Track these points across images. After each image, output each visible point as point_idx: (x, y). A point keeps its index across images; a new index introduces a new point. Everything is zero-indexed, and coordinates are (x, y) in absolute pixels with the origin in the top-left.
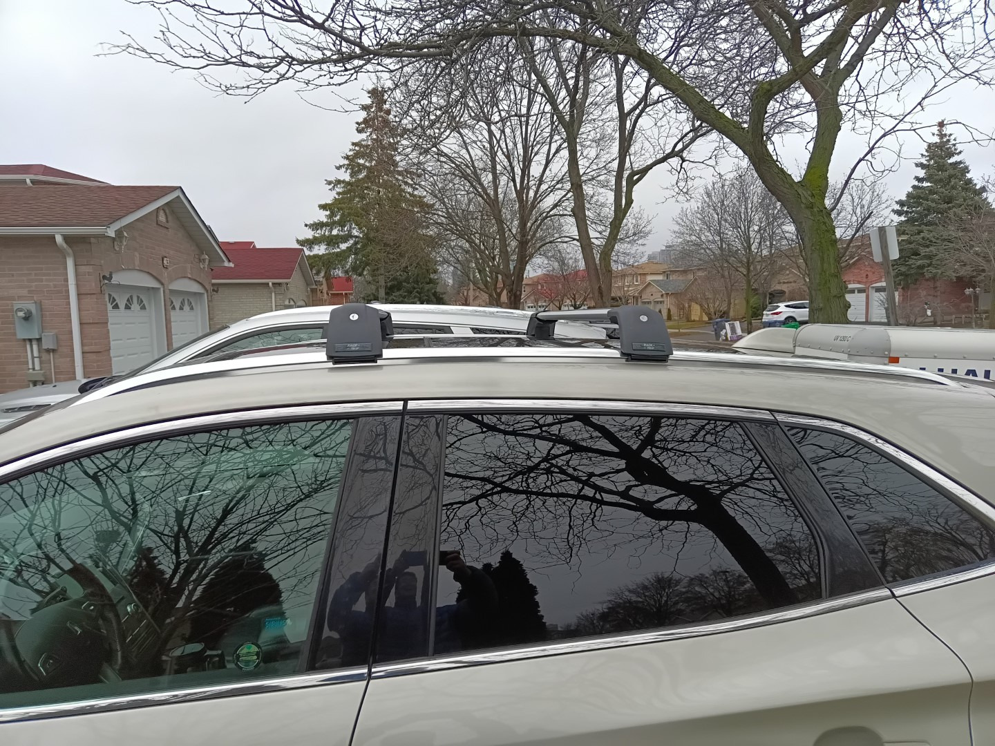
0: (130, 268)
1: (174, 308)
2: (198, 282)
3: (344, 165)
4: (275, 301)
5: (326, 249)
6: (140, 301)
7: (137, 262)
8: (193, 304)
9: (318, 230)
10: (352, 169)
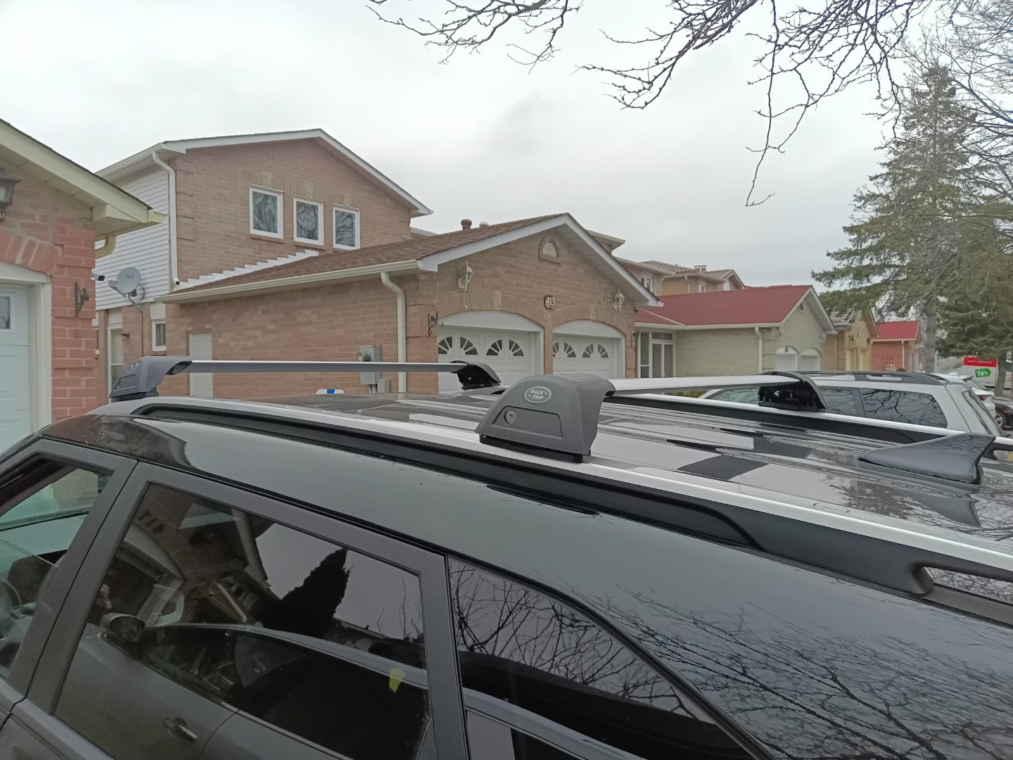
0: (484, 308)
1: (573, 355)
2: (610, 325)
3: (881, 175)
4: (763, 348)
5: (850, 283)
6: (514, 347)
7: (498, 302)
8: (607, 351)
9: (843, 259)
10: (895, 178)
